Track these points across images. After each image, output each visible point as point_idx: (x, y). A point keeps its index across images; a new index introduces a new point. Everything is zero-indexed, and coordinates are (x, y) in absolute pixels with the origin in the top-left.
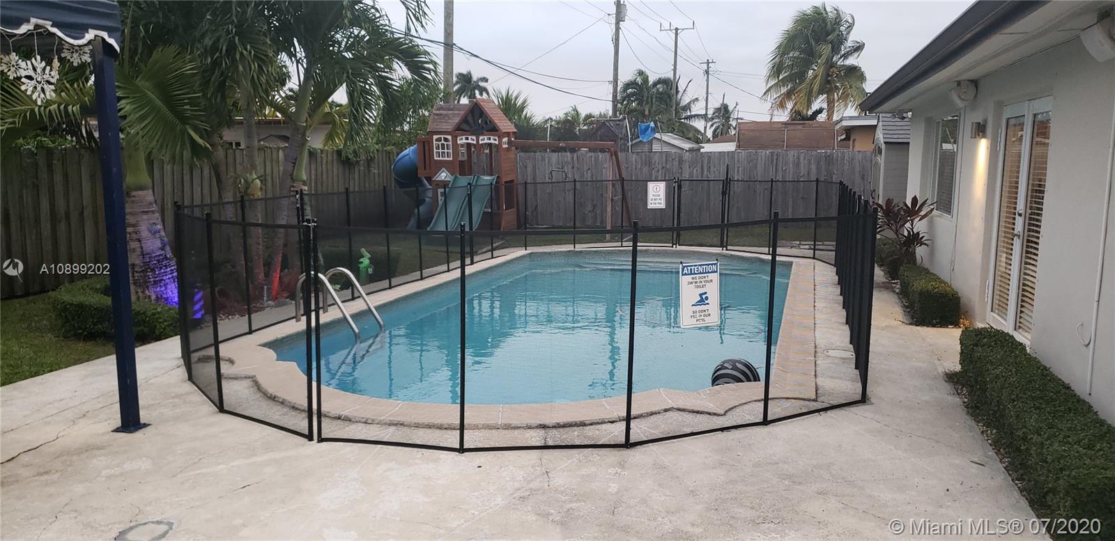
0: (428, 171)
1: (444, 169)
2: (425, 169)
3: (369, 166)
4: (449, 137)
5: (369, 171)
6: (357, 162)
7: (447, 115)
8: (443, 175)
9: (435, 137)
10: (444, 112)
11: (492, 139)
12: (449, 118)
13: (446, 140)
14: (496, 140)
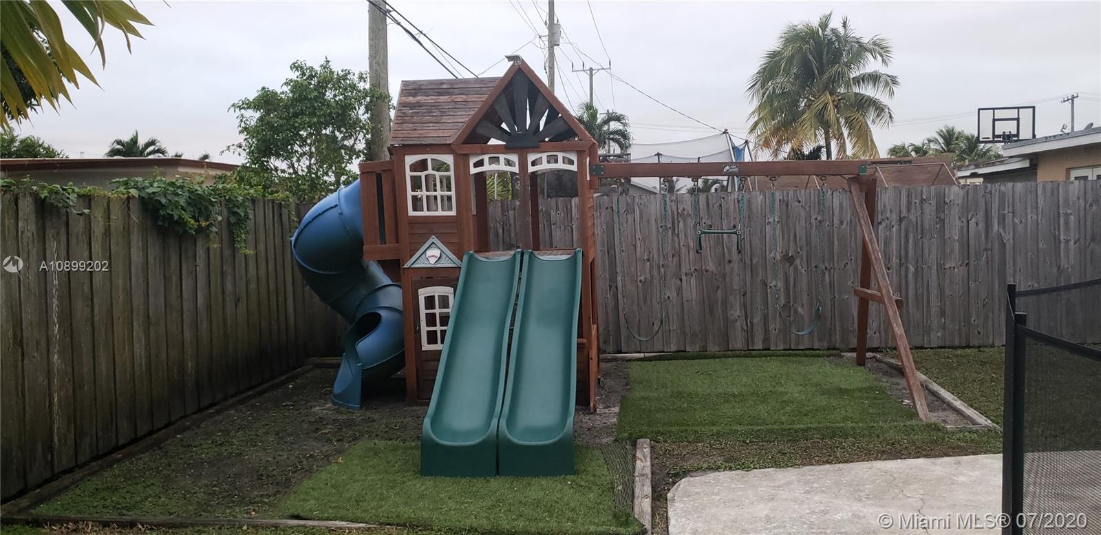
0: (390, 244)
1: (433, 239)
2: (383, 241)
3: (232, 241)
4: (449, 159)
5: (234, 251)
6: (200, 230)
7: (435, 106)
8: (433, 255)
9: (410, 160)
10: (429, 99)
11: (560, 160)
12: (443, 113)
13: (440, 166)
14: (571, 162)
